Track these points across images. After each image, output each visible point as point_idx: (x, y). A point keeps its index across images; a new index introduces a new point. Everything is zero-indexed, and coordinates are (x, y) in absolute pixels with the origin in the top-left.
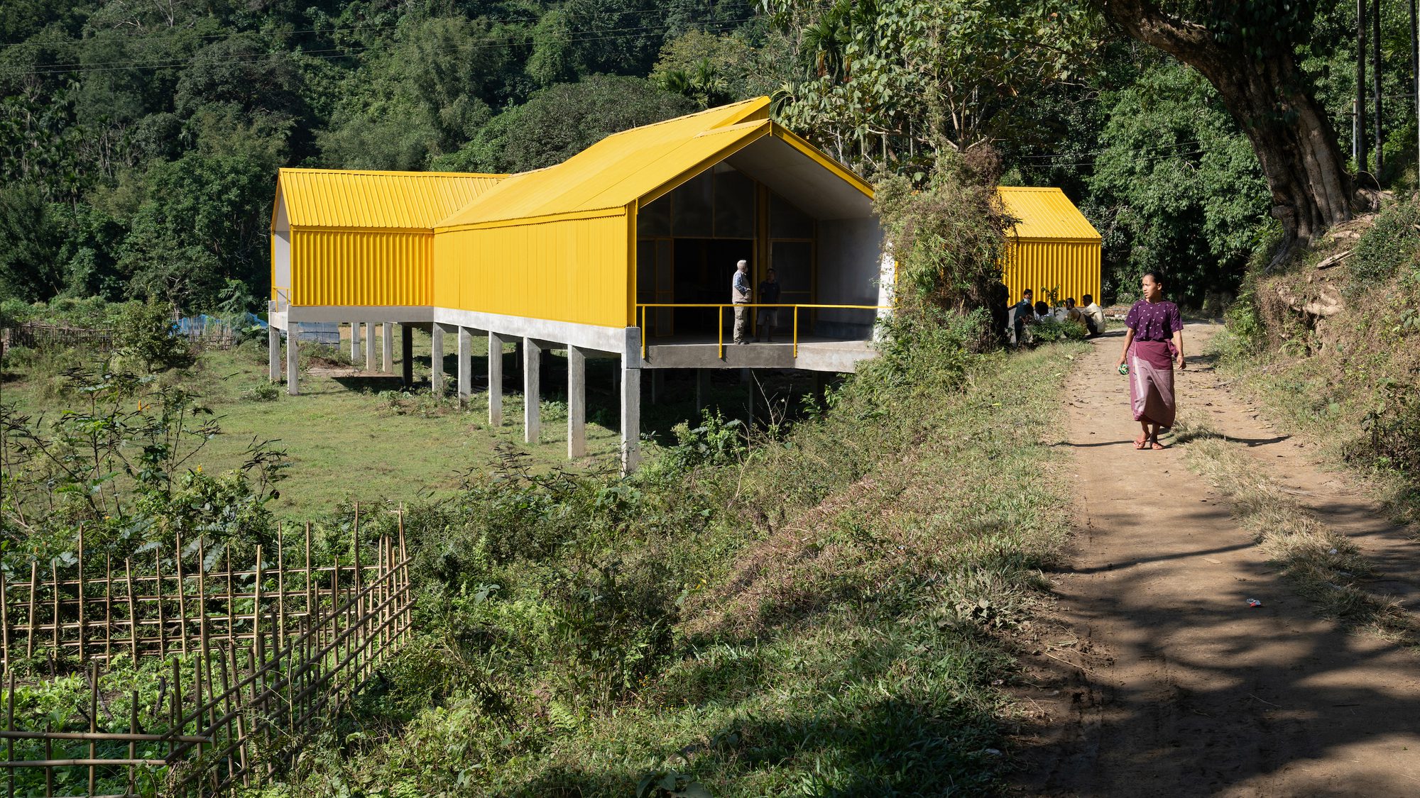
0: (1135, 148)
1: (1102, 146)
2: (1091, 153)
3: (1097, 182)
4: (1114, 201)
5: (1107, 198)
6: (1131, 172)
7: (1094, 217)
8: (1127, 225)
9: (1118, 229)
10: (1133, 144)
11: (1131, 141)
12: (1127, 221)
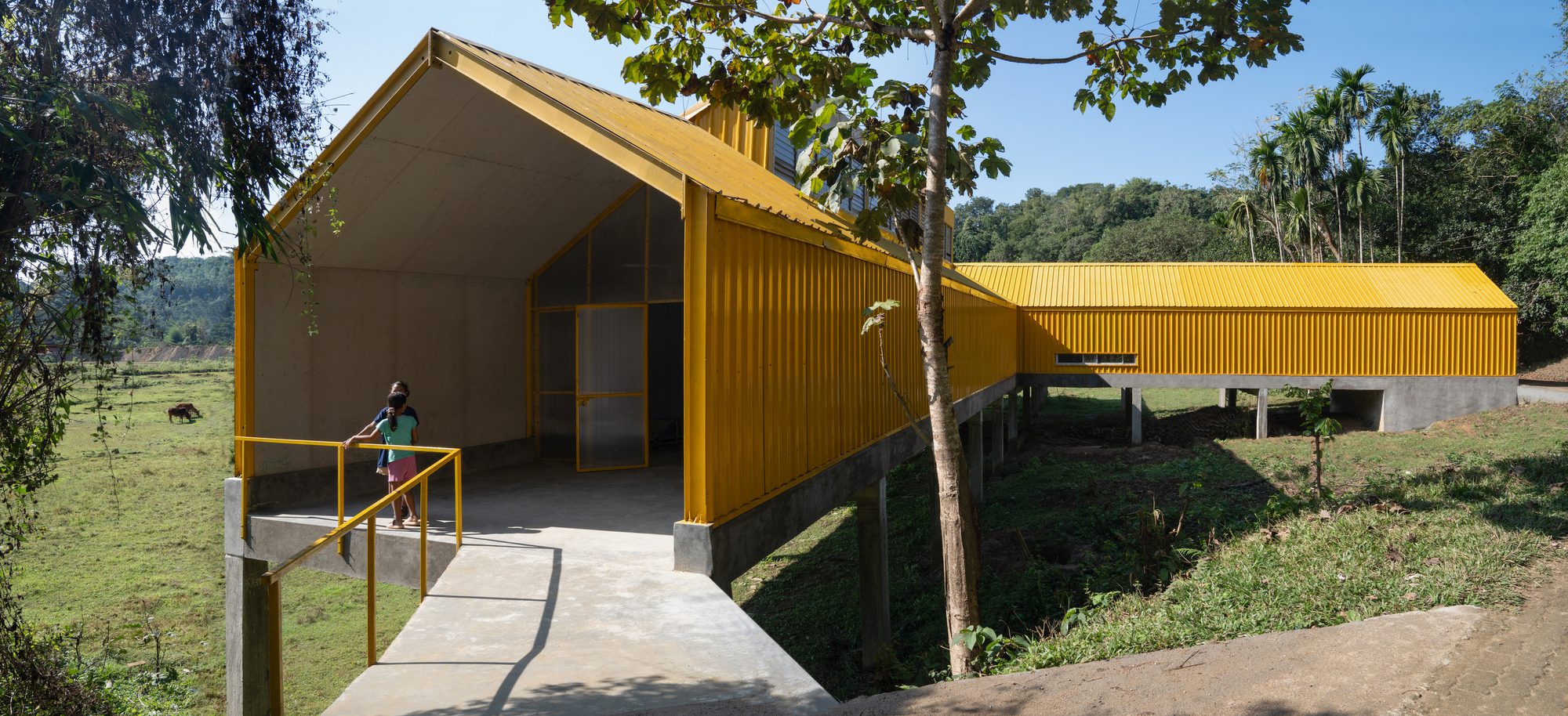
0: (1556, 221)
1: (1523, 228)
2: (1512, 234)
3: (1517, 259)
4: (1535, 275)
5: (1528, 273)
6: (1553, 245)
7: (1514, 293)
8: (1548, 298)
9: (1540, 301)
10: (1554, 216)
11: (1552, 213)
12: (1550, 294)
